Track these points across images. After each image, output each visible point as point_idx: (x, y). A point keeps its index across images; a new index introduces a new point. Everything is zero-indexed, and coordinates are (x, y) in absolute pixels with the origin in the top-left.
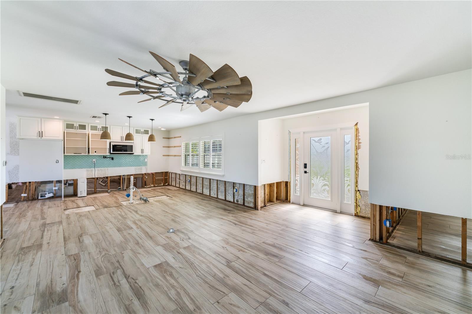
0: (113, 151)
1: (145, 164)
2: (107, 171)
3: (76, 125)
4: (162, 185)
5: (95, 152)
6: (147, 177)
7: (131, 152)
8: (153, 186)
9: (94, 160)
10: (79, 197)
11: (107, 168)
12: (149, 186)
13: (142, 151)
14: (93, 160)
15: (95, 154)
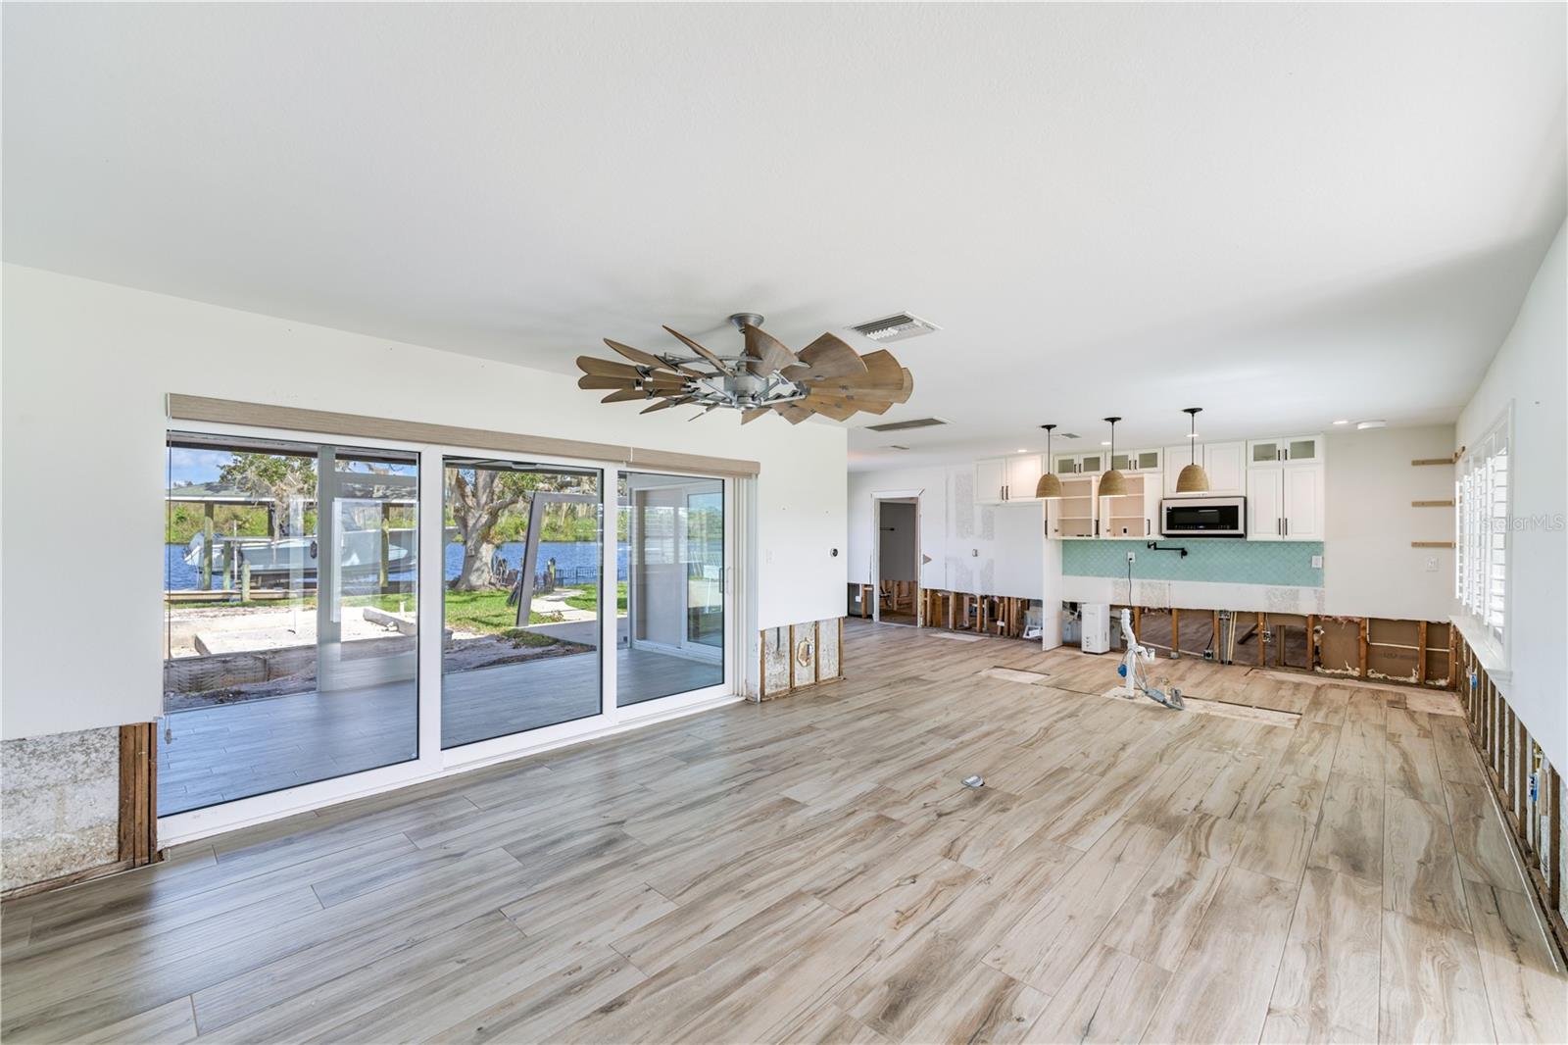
0: (1168, 528)
1: (1315, 578)
2: (1167, 591)
3: (1079, 460)
4: (1413, 680)
5: (1125, 531)
6: (1322, 632)
7: (1231, 529)
8: (1356, 673)
9: (1131, 555)
10: (1085, 652)
11: (1168, 582)
12: (1339, 671)
13: (1283, 526)
14: (1129, 554)
15: (1125, 537)
